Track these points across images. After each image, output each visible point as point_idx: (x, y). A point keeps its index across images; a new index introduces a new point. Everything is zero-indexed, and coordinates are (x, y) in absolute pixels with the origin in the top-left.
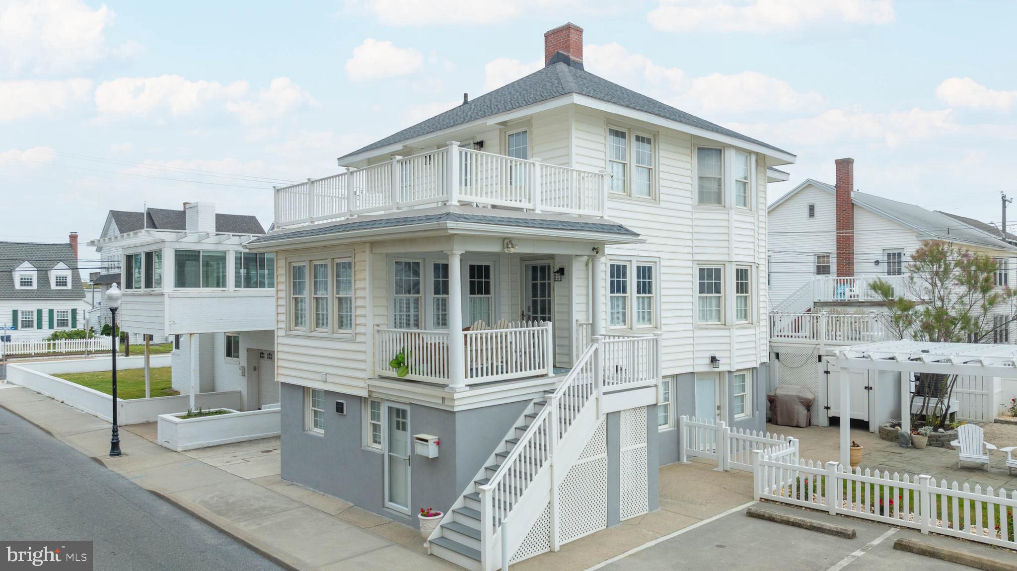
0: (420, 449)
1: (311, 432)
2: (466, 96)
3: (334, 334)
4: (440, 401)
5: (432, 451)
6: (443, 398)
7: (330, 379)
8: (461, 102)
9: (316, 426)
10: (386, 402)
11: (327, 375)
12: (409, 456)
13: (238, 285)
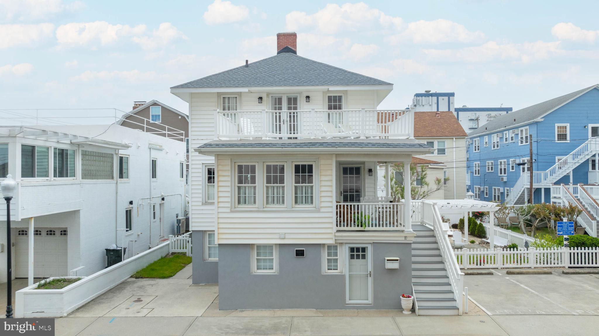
0: (390, 265)
1: (255, 274)
2: (247, 61)
3: (293, 209)
4: (404, 239)
5: (395, 265)
6: (405, 237)
7: (287, 236)
8: (245, 64)
9: (258, 269)
10: (347, 245)
11: (286, 234)
12: (370, 272)
13: (55, 176)
